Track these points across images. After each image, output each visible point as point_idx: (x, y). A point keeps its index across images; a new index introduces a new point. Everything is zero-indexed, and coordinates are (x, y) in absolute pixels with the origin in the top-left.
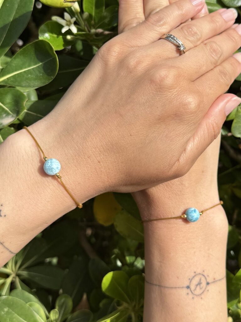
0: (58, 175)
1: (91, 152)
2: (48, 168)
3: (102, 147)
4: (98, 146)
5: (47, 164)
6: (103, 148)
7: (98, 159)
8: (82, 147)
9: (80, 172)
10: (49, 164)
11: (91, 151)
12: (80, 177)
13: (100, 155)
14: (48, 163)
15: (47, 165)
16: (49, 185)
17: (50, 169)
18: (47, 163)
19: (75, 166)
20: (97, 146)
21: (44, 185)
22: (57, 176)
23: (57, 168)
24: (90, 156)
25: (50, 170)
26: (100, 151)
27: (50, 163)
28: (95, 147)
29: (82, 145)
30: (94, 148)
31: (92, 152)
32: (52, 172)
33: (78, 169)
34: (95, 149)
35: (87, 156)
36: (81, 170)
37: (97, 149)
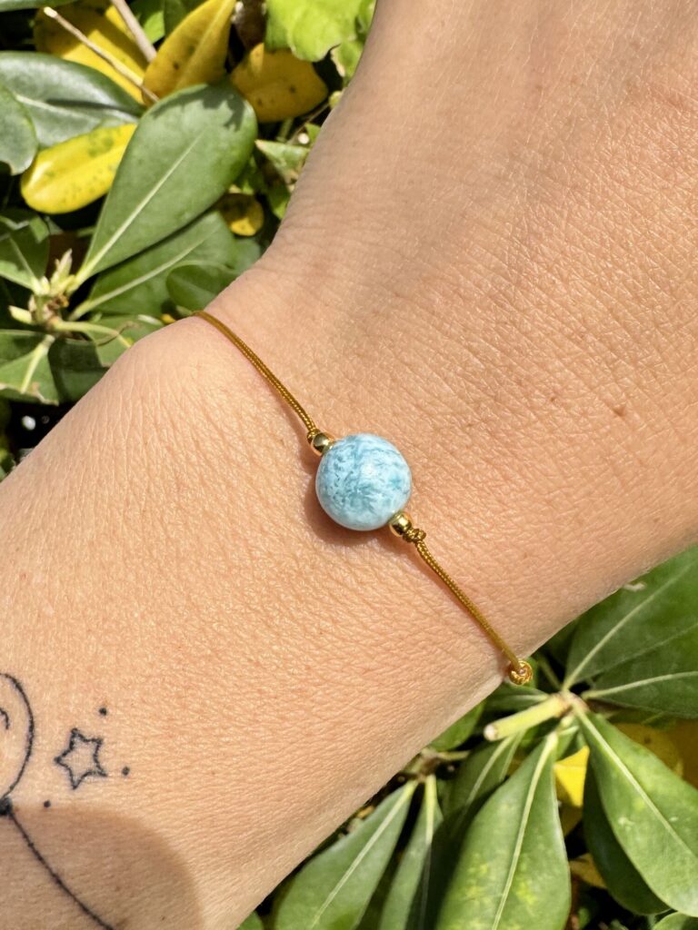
0: (403, 522)
1: (558, 363)
2: (341, 488)
3: (617, 319)
4: (593, 321)
5: (336, 466)
6: (625, 326)
7: (609, 395)
8: (503, 351)
9: (522, 491)
10: (347, 464)
11: (559, 357)
12: (529, 522)
13: (613, 370)
14: (340, 459)
15: (332, 476)
16: (361, 583)
17: (354, 495)
18: (333, 462)
19: (488, 461)
20: (584, 321)
21: (333, 585)
22: (399, 528)
23: (396, 482)
24: (558, 386)
25: (359, 501)
26: (612, 349)
27: (352, 461)
28: (577, 331)
29: (497, 337)
30: (569, 337)
31: (567, 365)
32: (371, 508)
33: (506, 478)
34: (578, 343)
35: (544, 392)
36: (524, 477)
37: (590, 338)
